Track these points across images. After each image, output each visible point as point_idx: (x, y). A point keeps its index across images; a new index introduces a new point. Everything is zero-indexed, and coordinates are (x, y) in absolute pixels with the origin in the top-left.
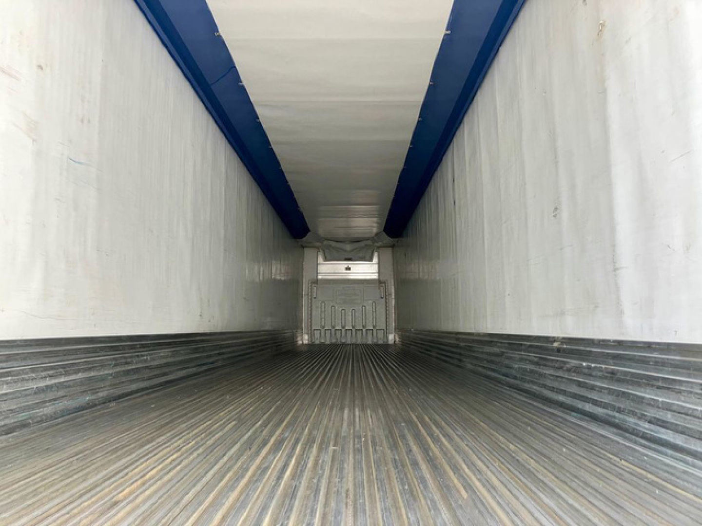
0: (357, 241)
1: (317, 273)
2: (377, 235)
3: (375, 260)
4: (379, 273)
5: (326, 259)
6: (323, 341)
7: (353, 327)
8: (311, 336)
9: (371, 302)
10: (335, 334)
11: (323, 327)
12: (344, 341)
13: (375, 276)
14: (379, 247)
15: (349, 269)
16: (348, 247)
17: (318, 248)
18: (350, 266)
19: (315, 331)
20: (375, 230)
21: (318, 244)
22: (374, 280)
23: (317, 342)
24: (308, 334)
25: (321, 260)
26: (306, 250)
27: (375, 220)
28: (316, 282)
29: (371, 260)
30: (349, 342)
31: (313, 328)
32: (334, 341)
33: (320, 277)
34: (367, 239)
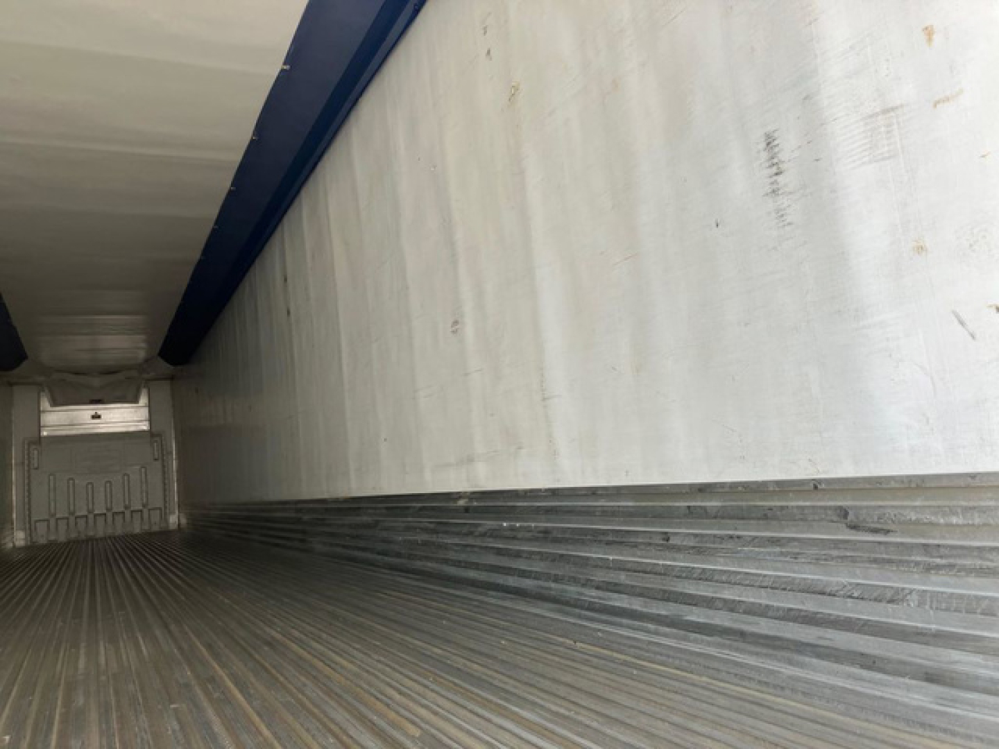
0: (109, 371)
1: (39, 427)
2: (147, 361)
3: (143, 400)
4: (150, 420)
5: (55, 403)
6: (52, 538)
7: (108, 510)
8: (30, 531)
9: (138, 467)
10: (76, 524)
11: (53, 515)
12: (91, 533)
13: (145, 427)
14: (148, 380)
15: (99, 417)
16: (96, 382)
17: (39, 385)
18: (99, 413)
19: (38, 524)
20: (142, 355)
21: (41, 379)
22: (143, 431)
23: (43, 541)
24: (24, 529)
25: (45, 404)
26: (15, 388)
27: (143, 337)
28: (39, 440)
29: (135, 400)
30: (100, 534)
31: (33, 519)
32: (73, 535)
33: (45, 434)
34: (129, 368)
